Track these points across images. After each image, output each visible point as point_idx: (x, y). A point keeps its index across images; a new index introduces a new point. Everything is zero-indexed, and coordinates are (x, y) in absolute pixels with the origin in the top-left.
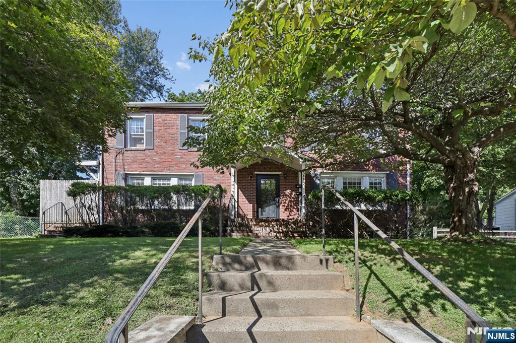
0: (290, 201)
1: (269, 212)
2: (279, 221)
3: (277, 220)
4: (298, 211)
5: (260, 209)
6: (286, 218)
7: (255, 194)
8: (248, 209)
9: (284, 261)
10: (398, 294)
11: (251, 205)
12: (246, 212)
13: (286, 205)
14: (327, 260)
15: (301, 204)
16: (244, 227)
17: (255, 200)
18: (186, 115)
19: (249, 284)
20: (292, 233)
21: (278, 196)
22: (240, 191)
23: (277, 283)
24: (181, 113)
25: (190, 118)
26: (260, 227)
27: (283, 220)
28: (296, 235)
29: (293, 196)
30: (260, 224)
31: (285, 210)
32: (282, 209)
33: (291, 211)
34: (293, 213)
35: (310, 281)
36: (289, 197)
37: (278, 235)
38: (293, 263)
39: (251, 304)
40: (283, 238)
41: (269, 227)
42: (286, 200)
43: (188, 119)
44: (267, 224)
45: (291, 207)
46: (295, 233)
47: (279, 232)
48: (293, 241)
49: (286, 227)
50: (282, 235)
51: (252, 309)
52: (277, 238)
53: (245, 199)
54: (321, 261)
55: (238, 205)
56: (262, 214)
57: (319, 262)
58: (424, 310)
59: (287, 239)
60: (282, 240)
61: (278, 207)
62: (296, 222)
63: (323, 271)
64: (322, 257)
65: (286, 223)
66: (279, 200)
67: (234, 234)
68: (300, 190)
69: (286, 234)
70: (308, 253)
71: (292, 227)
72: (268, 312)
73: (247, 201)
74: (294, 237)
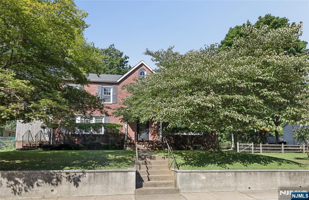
0: (154, 130)
1: (143, 136)
2: (149, 142)
3: (148, 141)
4: (158, 135)
5: (138, 134)
6: (152, 140)
7: (136, 127)
8: (132, 134)
9: (153, 158)
10: (178, 164)
11: (134, 132)
12: (131, 136)
13: (152, 132)
14: (164, 157)
15: (160, 132)
16: (132, 145)
17: (136, 130)
18: (101, 85)
19: (145, 163)
20: (155, 147)
21: (148, 128)
22: (128, 125)
23: (151, 163)
24: (98, 84)
25: (103, 87)
26: (140, 144)
27: (151, 141)
28: (157, 148)
29: (155, 128)
30: (140, 143)
31: (152, 135)
32: (150, 134)
33: (155, 135)
34: (156, 137)
35: (160, 162)
36: (154, 128)
37: (148, 148)
38: (155, 158)
39: (146, 167)
40: (151, 150)
41: (144, 145)
42: (152, 130)
43: (102, 87)
44: (143, 143)
45: (155, 133)
46: (156, 147)
47: (149, 147)
48: (156, 152)
49: (153, 145)
50: (150, 148)
51: (146, 168)
52: (148, 150)
53: (131, 129)
54: (163, 158)
55: (127, 132)
56: (139, 137)
57: (162, 158)
58: (181, 166)
59: (152, 150)
60: (151, 151)
61: (148, 133)
62: (157, 142)
63: (163, 160)
64: (163, 157)
65: (152, 142)
66: (148, 130)
67: (128, 148)
68: (159, 125)
69: (152, 148)
70: (160, 156)
71: (155, 145)
72: (150, 169)
73: (132, 131)
74: (156, 149)
